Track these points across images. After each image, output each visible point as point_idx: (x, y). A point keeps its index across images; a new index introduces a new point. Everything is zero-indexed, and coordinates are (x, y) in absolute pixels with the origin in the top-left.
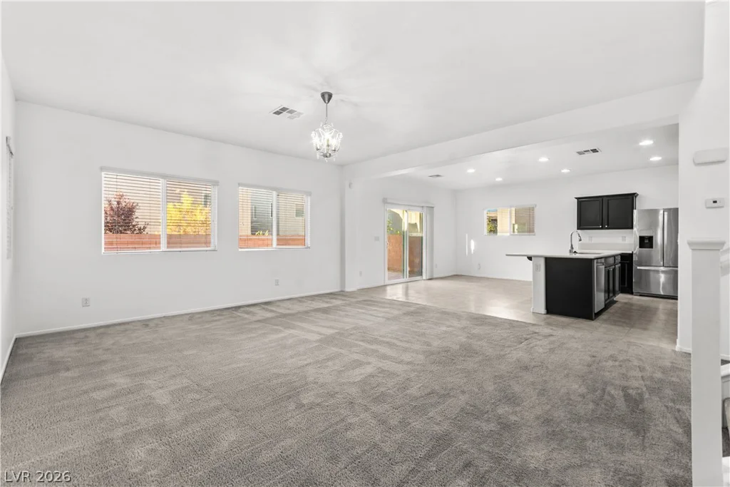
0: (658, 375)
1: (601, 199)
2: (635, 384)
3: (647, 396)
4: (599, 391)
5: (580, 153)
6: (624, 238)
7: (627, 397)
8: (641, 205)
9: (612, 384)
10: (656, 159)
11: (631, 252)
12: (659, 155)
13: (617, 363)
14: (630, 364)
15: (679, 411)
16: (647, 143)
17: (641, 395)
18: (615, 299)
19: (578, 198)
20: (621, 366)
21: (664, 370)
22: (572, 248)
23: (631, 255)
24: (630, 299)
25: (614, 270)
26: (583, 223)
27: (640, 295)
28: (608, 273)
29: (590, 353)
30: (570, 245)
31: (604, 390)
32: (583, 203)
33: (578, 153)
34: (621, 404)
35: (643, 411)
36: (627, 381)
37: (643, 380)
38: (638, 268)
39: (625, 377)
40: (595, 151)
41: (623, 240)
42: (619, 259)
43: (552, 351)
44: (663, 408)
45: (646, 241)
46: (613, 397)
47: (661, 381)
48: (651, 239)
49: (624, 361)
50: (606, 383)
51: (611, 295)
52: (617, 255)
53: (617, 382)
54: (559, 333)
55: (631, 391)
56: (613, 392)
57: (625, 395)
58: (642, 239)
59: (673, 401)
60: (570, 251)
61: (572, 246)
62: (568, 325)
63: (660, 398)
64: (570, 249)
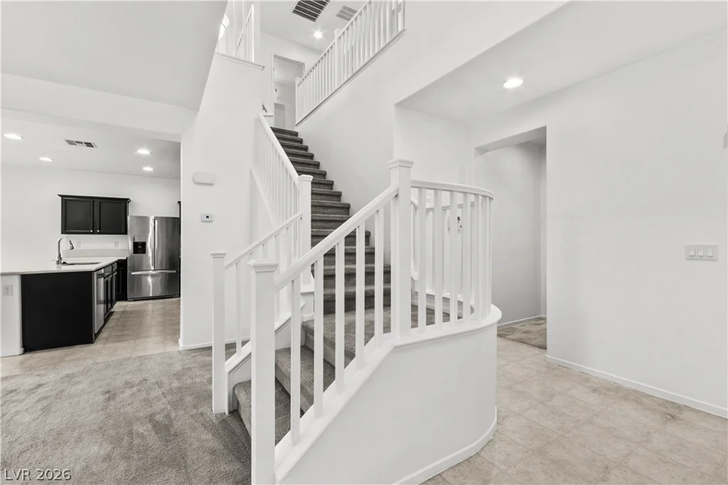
0: (175, 384)
1: (92, 200)
2: (158, 406)
3: (173, 415)
4: (126, 438)
5: (70, 143)
6: (117, 244)
7: (157, 427)
8: (133, 212)
9: (138, 420)
10: (148, 169)
11: (125, 258)
12: (151, 167)
13: (135, 389)
14: (148, 383)
15: (202, 414)
16: (144, 152)
17: (168, 416)
18: (112, 310)
19: (62, 196)
20: (139, 391)
21: (178, 376)
22: (61, 258)
23: (125, 261)
24: (126, 306)
25: (112, 278)
26: (69, 227)
27: (134, 301)
28: (106, 283)
29: (101, 389)
30: (57, 255)
31: (130, 433)
32: (68, 203)
33: (68, 141)
34: (153, 440)
35: (176, 435)
36: (150, 407)
37: (165, 397)
38: (133, 273)
39: (147, 402)
40: (89, 145)
41: (116, 246)
42: (115, 267)
43: (46, 410)
44: (191, 420)
45: (140, 247)
46: (142, 436)
47: (179, 389)
48: (144, 244)
49: (141, 383)
50: (130, 423)
51: (109, 305)
52: (114, 263)
53: (141, 414)
54: (52, 377)
55: (158, 418)
56: (141, 430)
57: (154, 427)
58: (136, 245)
59: (195, 407)
60: (58, 263)
61: (60, 255)
62: (62, 359)
63: (184, 410)
64: (57, 259)
